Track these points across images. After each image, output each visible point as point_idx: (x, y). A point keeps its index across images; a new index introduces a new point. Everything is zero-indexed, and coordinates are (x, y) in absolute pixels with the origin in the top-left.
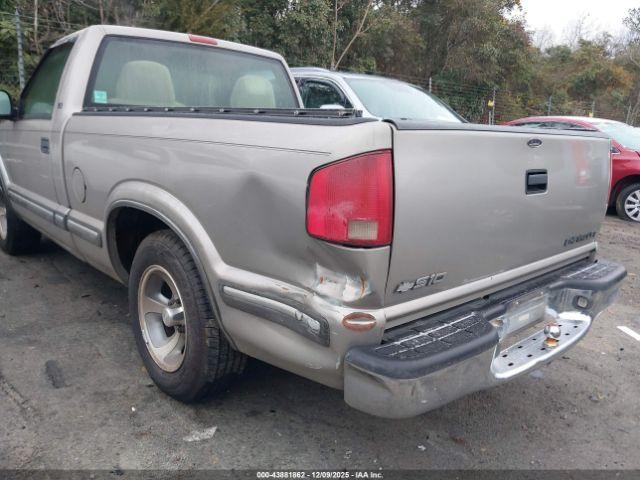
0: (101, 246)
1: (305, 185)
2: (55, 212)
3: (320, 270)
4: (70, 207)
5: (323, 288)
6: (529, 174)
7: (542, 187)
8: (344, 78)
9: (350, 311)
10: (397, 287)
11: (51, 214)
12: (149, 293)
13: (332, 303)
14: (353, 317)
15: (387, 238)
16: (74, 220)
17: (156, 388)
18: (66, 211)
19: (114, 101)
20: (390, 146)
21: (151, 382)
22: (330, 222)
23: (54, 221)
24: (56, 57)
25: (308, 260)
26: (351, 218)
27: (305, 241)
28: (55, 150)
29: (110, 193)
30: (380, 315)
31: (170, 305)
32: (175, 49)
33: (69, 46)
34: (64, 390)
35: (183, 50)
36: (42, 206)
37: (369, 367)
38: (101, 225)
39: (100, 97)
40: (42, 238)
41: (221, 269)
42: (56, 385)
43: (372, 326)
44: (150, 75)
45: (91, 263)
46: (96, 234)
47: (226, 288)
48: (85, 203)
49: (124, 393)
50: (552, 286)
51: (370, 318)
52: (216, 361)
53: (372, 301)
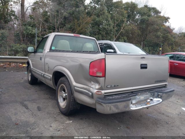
0: (51, 80)
1: (89, 65)
2: (42, 73)
3: (92, 83)
4: (45, 72)
5: (93, 86)
6: (141, 65)
7: (146, 68)
8: (114, 43)
9: (97, 91)
10: (107, 86)
11: (41, 74)
12: (61, 91)
13: (94, 89)
14: (98, 92)
15: (104, 76)
16: (45, 75)
17: (60, 113)
18: (44, 73)
19: (56, 49)
20: (105, 58)
21: (59, 111)
22: (93, 73)
23: (41, 76)
24: (44, 39)
25: (90, 80)
26: (97, 71)
27: (90, 77)
28: (43, 60)
29: (54, 68)
30: (103, 92)
31: (65, 93)
32: (70, 37)
33: (48, 37)
34: (41, 112)
35: (72, 38)
36: (39, 72)
37: (100, 102)
38: (51, 76)
39: (53, 48)
40: (38, 81)
41: (74, 83)
42: (39, 110)
43: (101, 94)
44: (65, 43)
45: (49, 85)
46: (50, 78)
47: (75, 88)
48: (48, 71)
49: (53, 113)
50: (151, 92)
51: (101, 92)
52: (73, 105)
53: (101, 89)
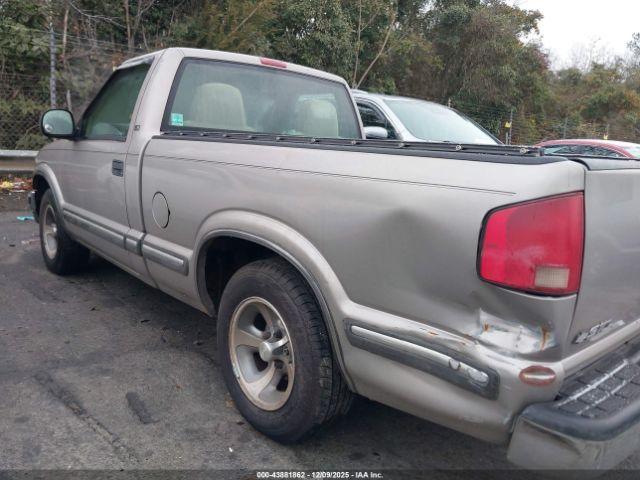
0: (186, 273)
1: (478, 227)
2: (126, 236)
3: (484, 317)
4: (145, 232)
5: (488, 336)
8: (384, 100)
9: (527, 364)
10: (576, 338)
11: (122, 238)
12: (242, 325)
13: (504, 354)
14: (531, 370)
16: (147, 244)
17: (247, 426)
18: (140, 235)
21: (239, 419)
22: (512, 268)
23: (124, 245)
25: (469, 305)
26: (539, 264)
27: (473, 284)
31: (266, 338)
32: (247, 71)
33: (144, 68)
35: (255, 73)
36: (108, 228)
38: (189, 253)
39: (177, 120)
40: (92, 257)
41: (350, 308)
42: (144, 420)
43: (552, 381)
45: (164, 289)
46: (182, 261)
47: (354, 327)
48: (168, 227)
49: (216, 430)
51: (549, 371)
53: (553, 354)
